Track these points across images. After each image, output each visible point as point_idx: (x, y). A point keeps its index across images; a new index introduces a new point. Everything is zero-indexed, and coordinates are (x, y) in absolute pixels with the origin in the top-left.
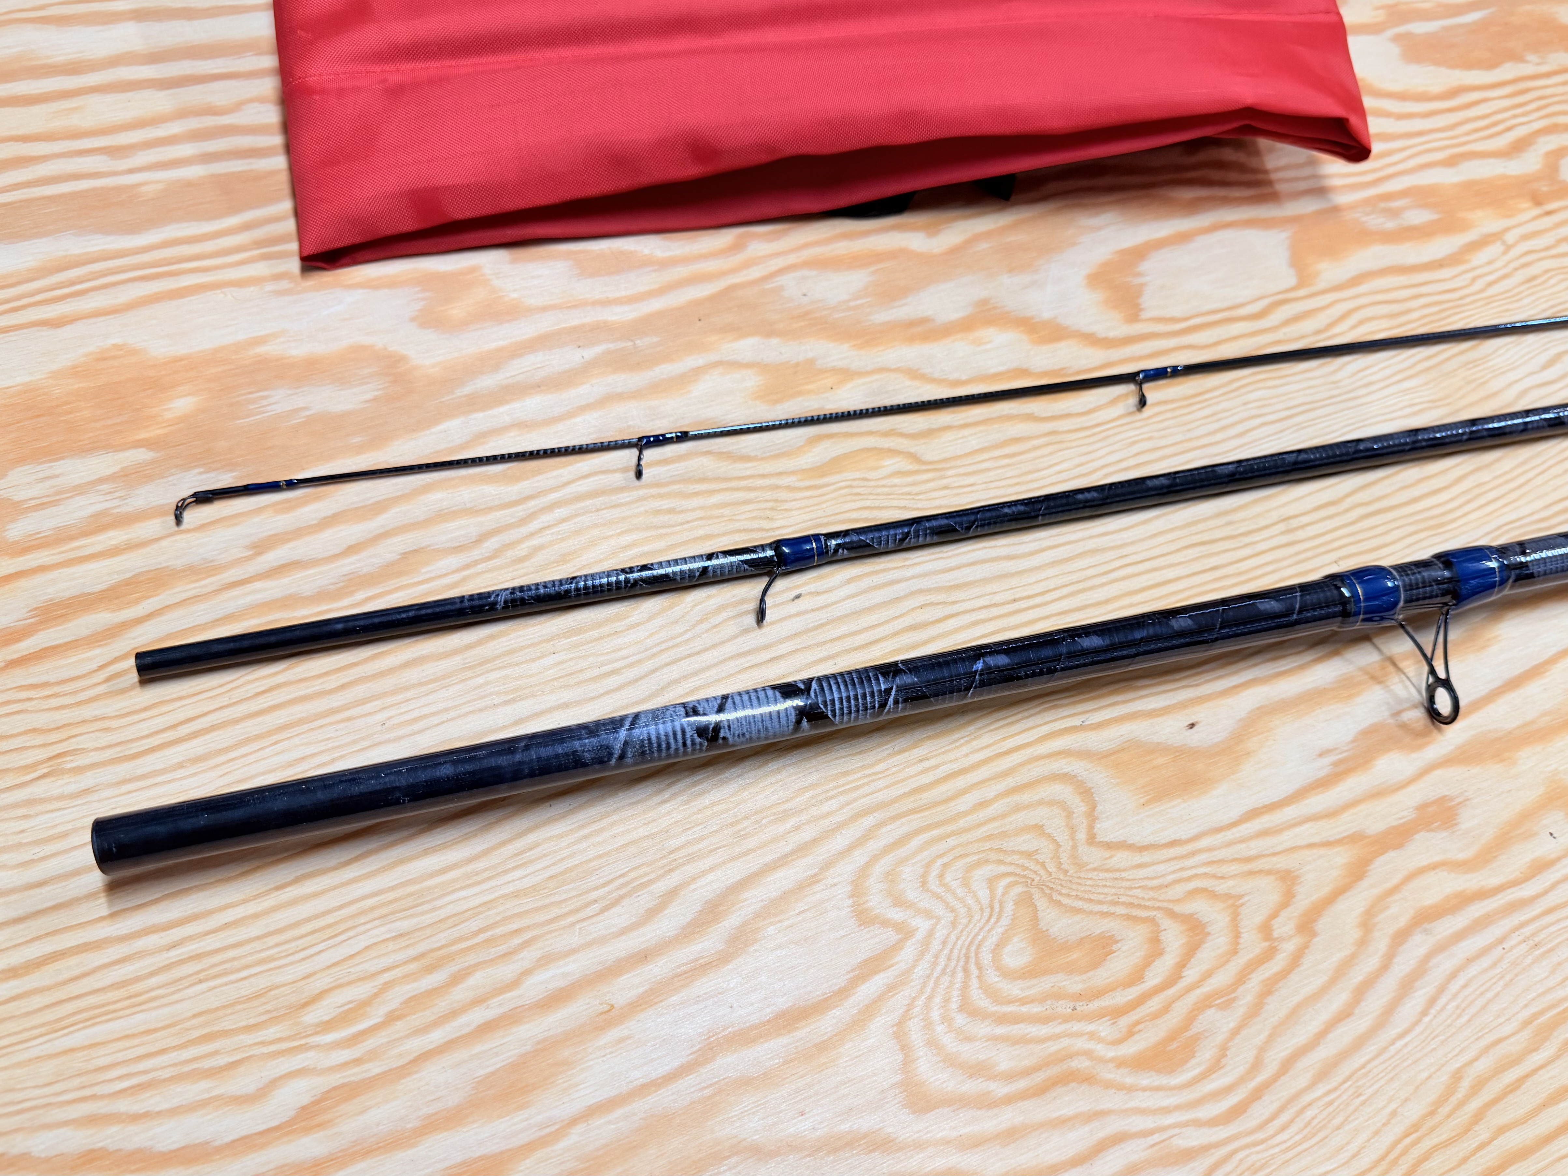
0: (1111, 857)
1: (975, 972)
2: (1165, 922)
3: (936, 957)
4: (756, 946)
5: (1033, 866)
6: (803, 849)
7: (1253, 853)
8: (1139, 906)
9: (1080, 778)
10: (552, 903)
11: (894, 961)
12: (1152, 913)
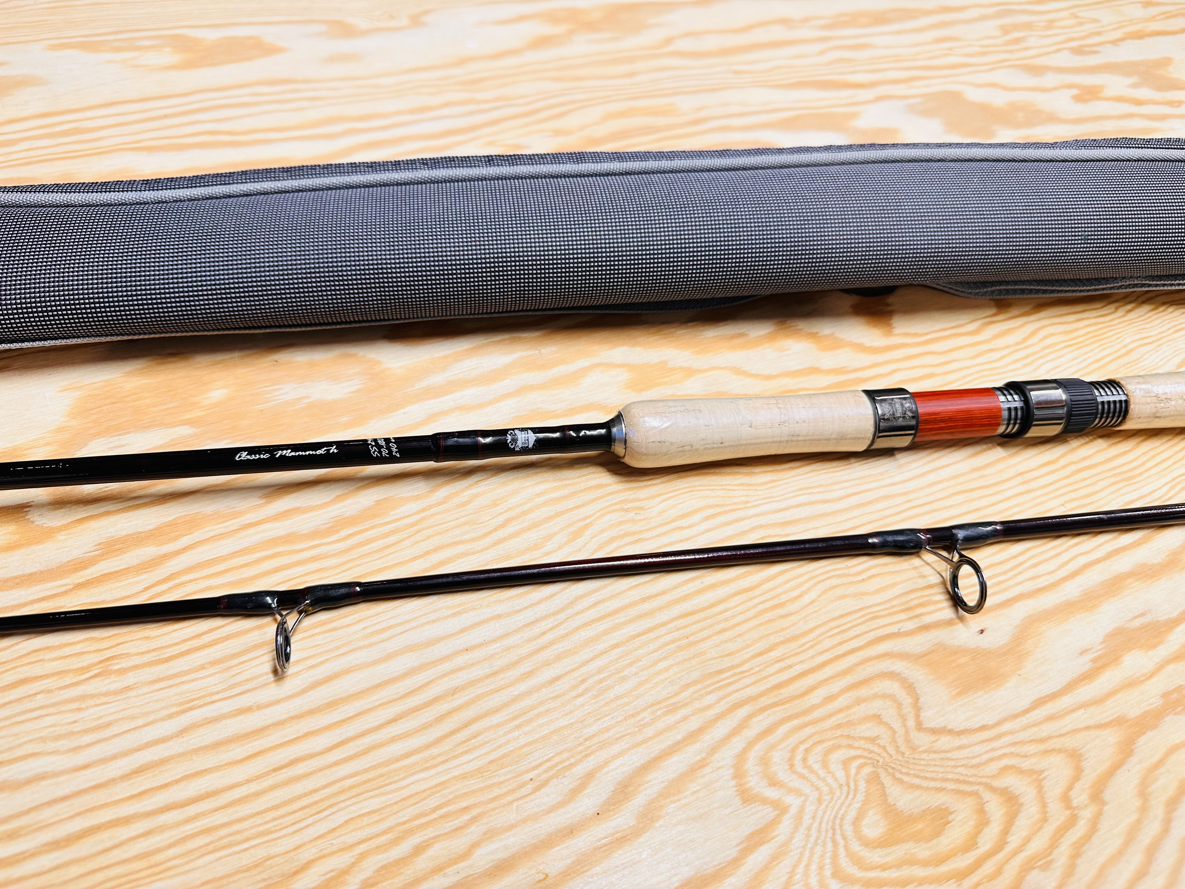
0: (937, 740)
1: (841, 842)
2: (987, 796)
3: (809, 829)
4: (661, 822)
5: (876, 749)
6: (693, 736)
7: (1045, 734)
8: (964, 782)
9: (903, 675)
10: (494, 784)
11: (774, 834)
12: (976, 788)
